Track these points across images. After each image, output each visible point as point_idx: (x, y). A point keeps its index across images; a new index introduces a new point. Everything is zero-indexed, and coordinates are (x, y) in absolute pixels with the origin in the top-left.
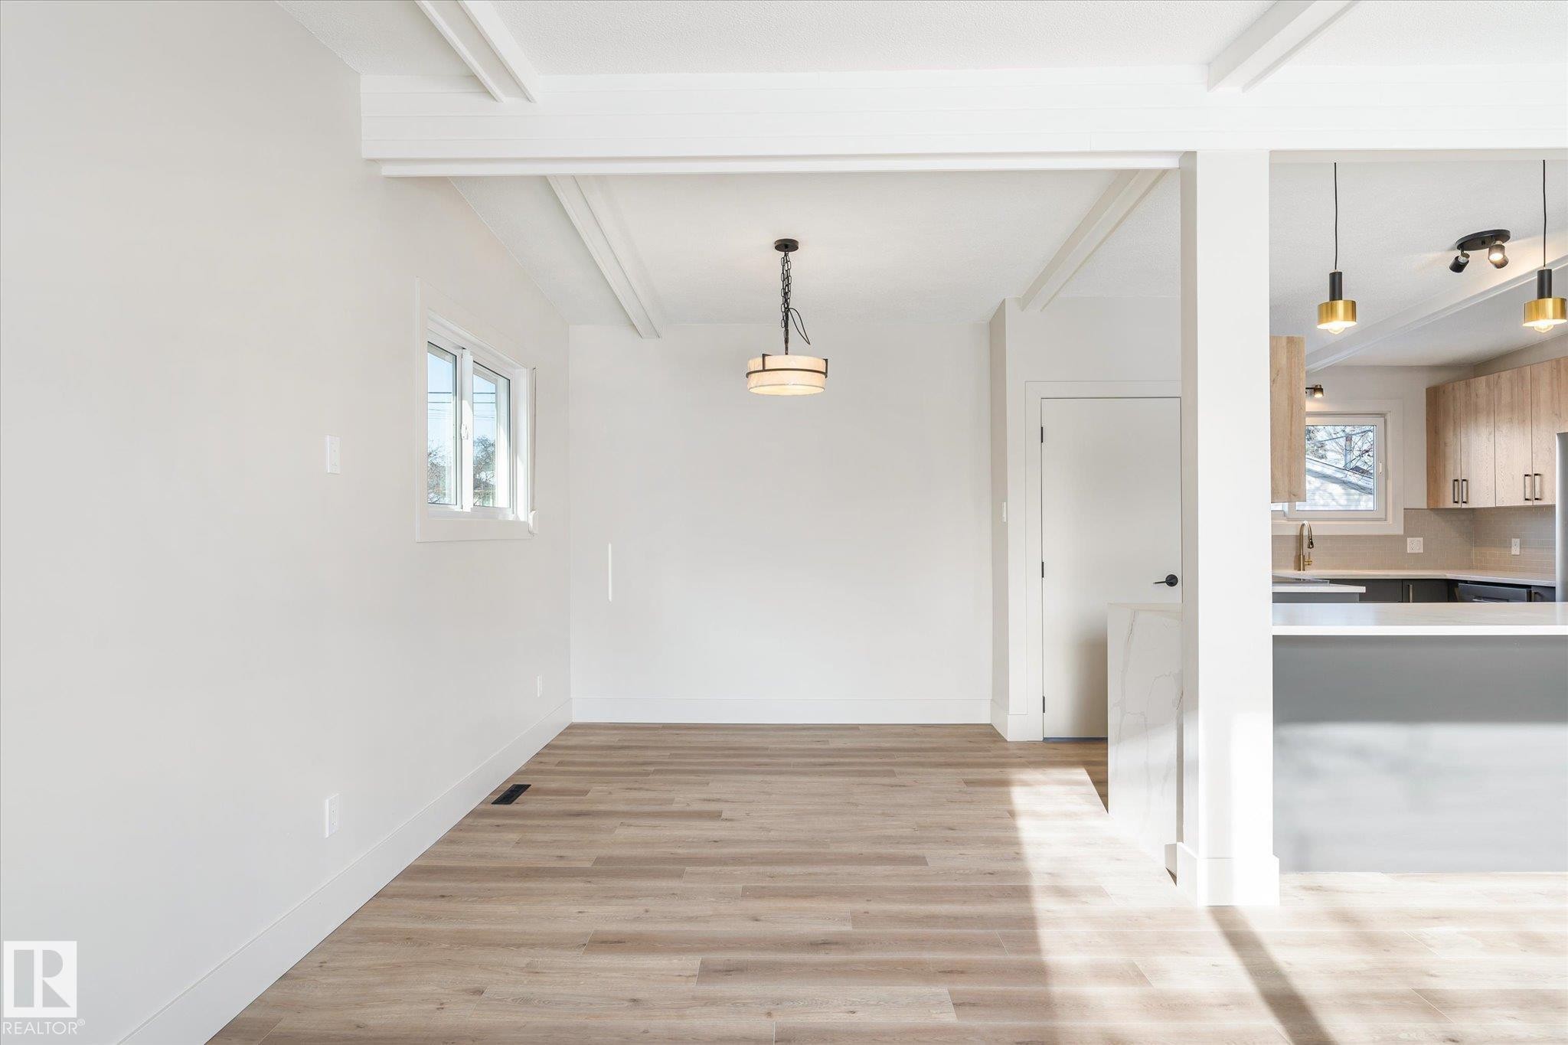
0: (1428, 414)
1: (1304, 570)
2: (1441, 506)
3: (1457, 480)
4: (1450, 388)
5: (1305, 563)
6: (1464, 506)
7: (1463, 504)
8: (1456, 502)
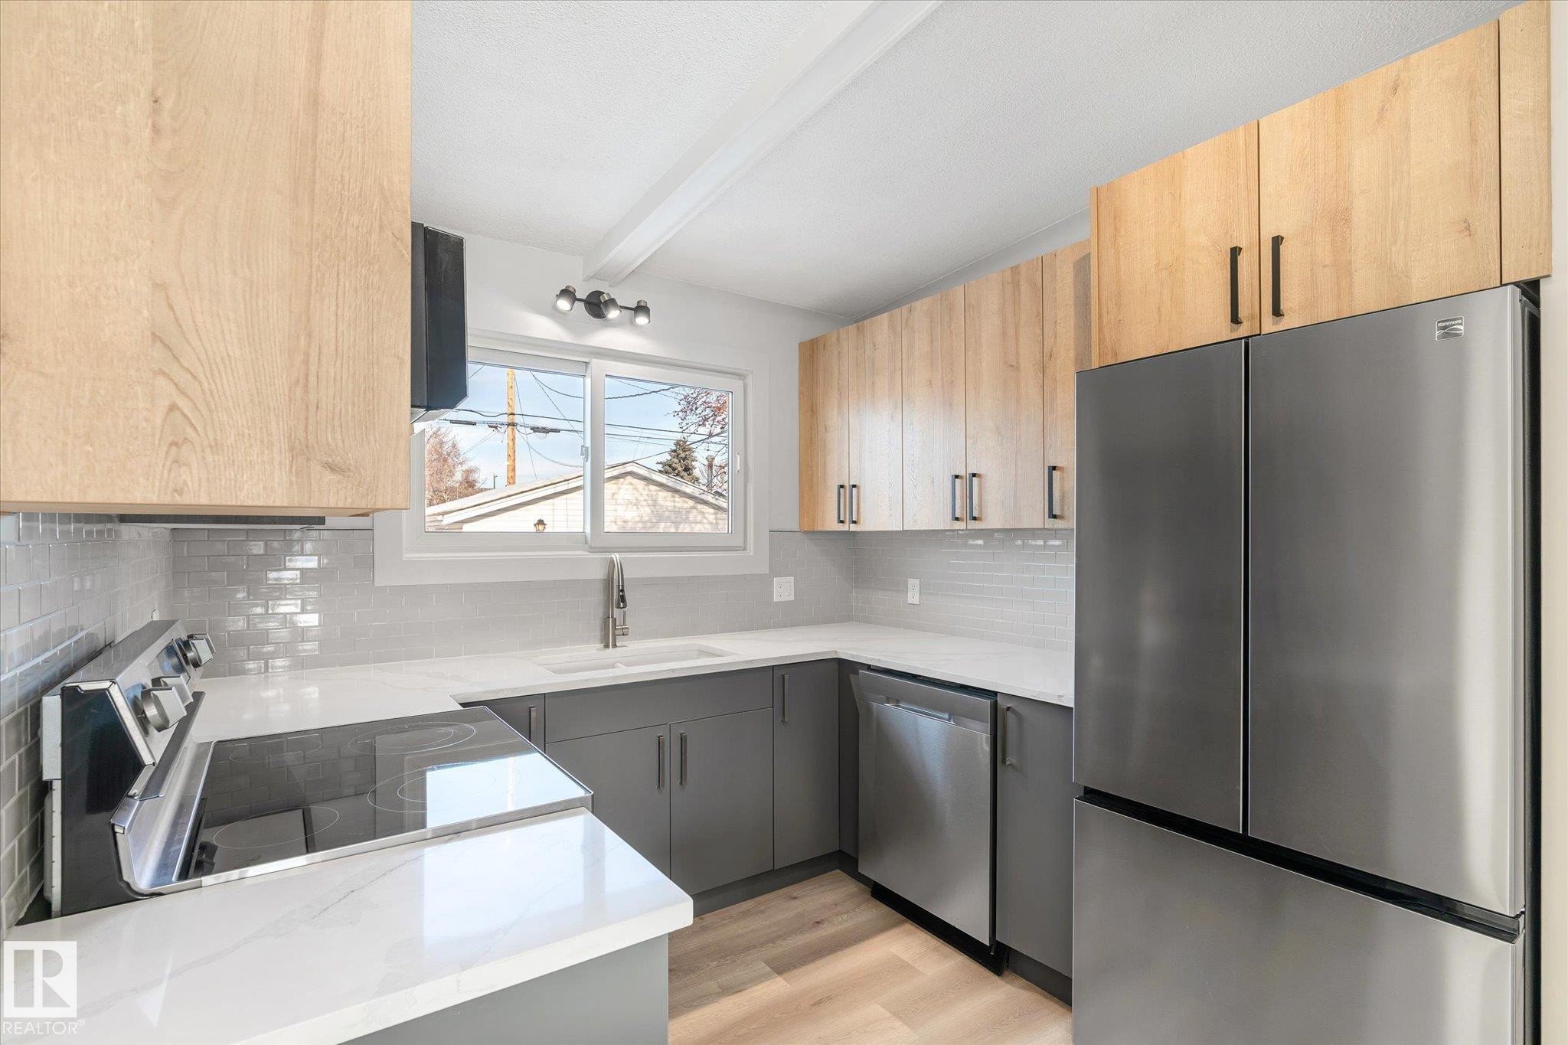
0: (801, 384)
1: (615, 646)
2: (820, 529)
3: (842, 486)
4: (834, 340)
5: (617, 632)
6: (853, 528)
7: (852, 525)
8: (842, 522)
